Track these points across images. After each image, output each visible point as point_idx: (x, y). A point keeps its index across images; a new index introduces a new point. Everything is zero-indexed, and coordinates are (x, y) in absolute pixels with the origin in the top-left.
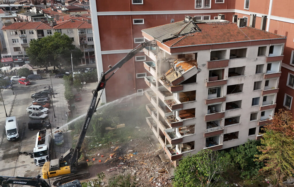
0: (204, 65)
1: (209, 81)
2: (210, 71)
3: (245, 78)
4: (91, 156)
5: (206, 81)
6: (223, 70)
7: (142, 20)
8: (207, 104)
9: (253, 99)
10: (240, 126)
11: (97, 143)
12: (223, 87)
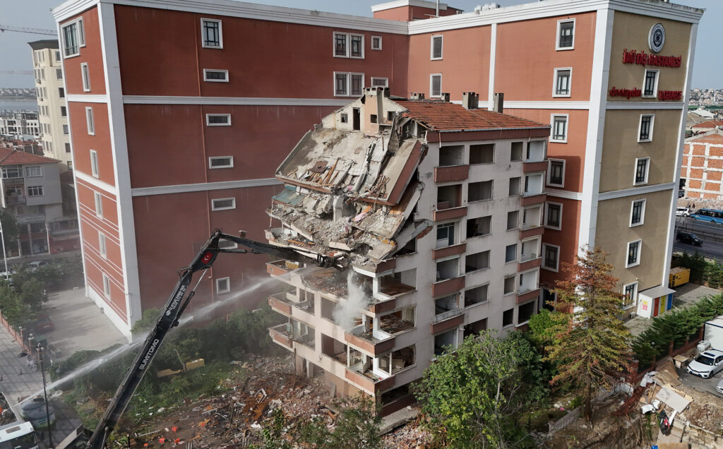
0: (429, 175)
1: (438, 208)
2: (439, 188)
3: (493, 204)
4: (151, 435)
5: (433, 209)
6: (459, 187)
7: (227, 117)
8: (436, 258)
9: (507, 247)
10: (489, 307)
11: (150, 408)
12: (459, 222)
